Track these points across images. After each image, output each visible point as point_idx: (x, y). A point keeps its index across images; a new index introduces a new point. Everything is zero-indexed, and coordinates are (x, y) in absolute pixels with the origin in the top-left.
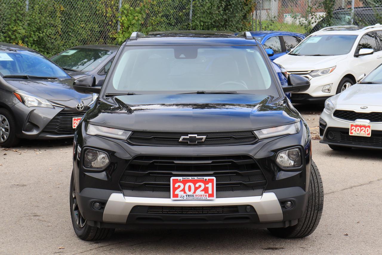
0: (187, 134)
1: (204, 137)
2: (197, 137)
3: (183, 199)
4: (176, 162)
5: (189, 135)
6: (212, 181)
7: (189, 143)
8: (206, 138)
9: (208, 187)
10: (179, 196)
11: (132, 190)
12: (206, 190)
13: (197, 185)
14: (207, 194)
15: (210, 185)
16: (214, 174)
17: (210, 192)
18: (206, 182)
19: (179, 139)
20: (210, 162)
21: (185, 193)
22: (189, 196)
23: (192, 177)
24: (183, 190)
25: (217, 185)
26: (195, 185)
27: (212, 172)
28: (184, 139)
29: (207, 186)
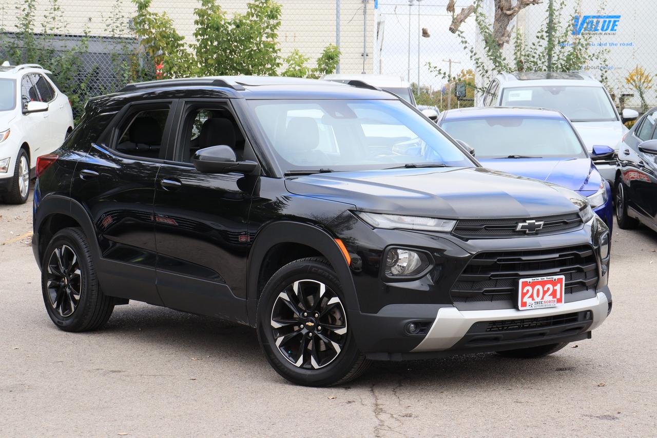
0: (524, 220)
1: (542, 223)
2: (536, 223)
3: (531, 308)
4: (524, 258)
5: (528, 222)
6: (560, 281)
7: (527, 232)
8: (544, 225)
9: (556, 290)
10: (528, 305)
11: (466, 302)
12: (554, 294)
13: (546, 289)
14: (556, 299)
15: (558, 287)
16: (561, 271)
17: (558, 296)
18: (554, 283)
19: (516, 227)
20: (557, 255)
21: (533, 299)
22: (537, 303)
23: (542, 278)
24: (532, 296)
25: (566, 285)
26: (543, 288)
27: (557, 270)
28: (523, 227)
29: (555, 288)
